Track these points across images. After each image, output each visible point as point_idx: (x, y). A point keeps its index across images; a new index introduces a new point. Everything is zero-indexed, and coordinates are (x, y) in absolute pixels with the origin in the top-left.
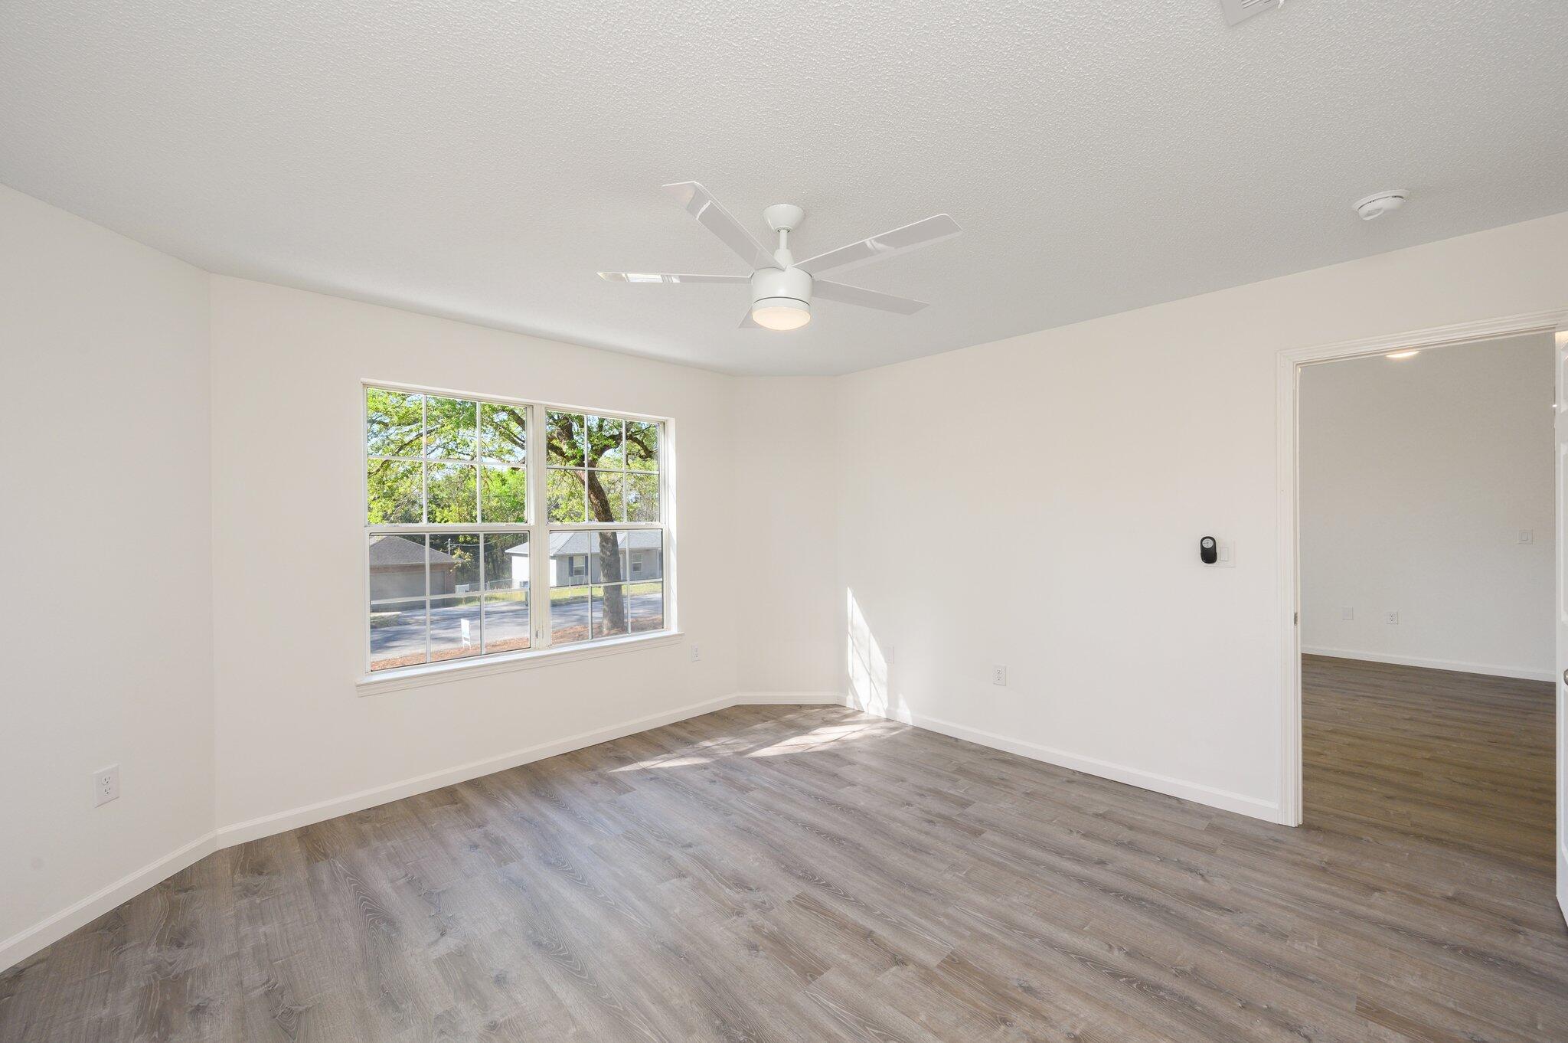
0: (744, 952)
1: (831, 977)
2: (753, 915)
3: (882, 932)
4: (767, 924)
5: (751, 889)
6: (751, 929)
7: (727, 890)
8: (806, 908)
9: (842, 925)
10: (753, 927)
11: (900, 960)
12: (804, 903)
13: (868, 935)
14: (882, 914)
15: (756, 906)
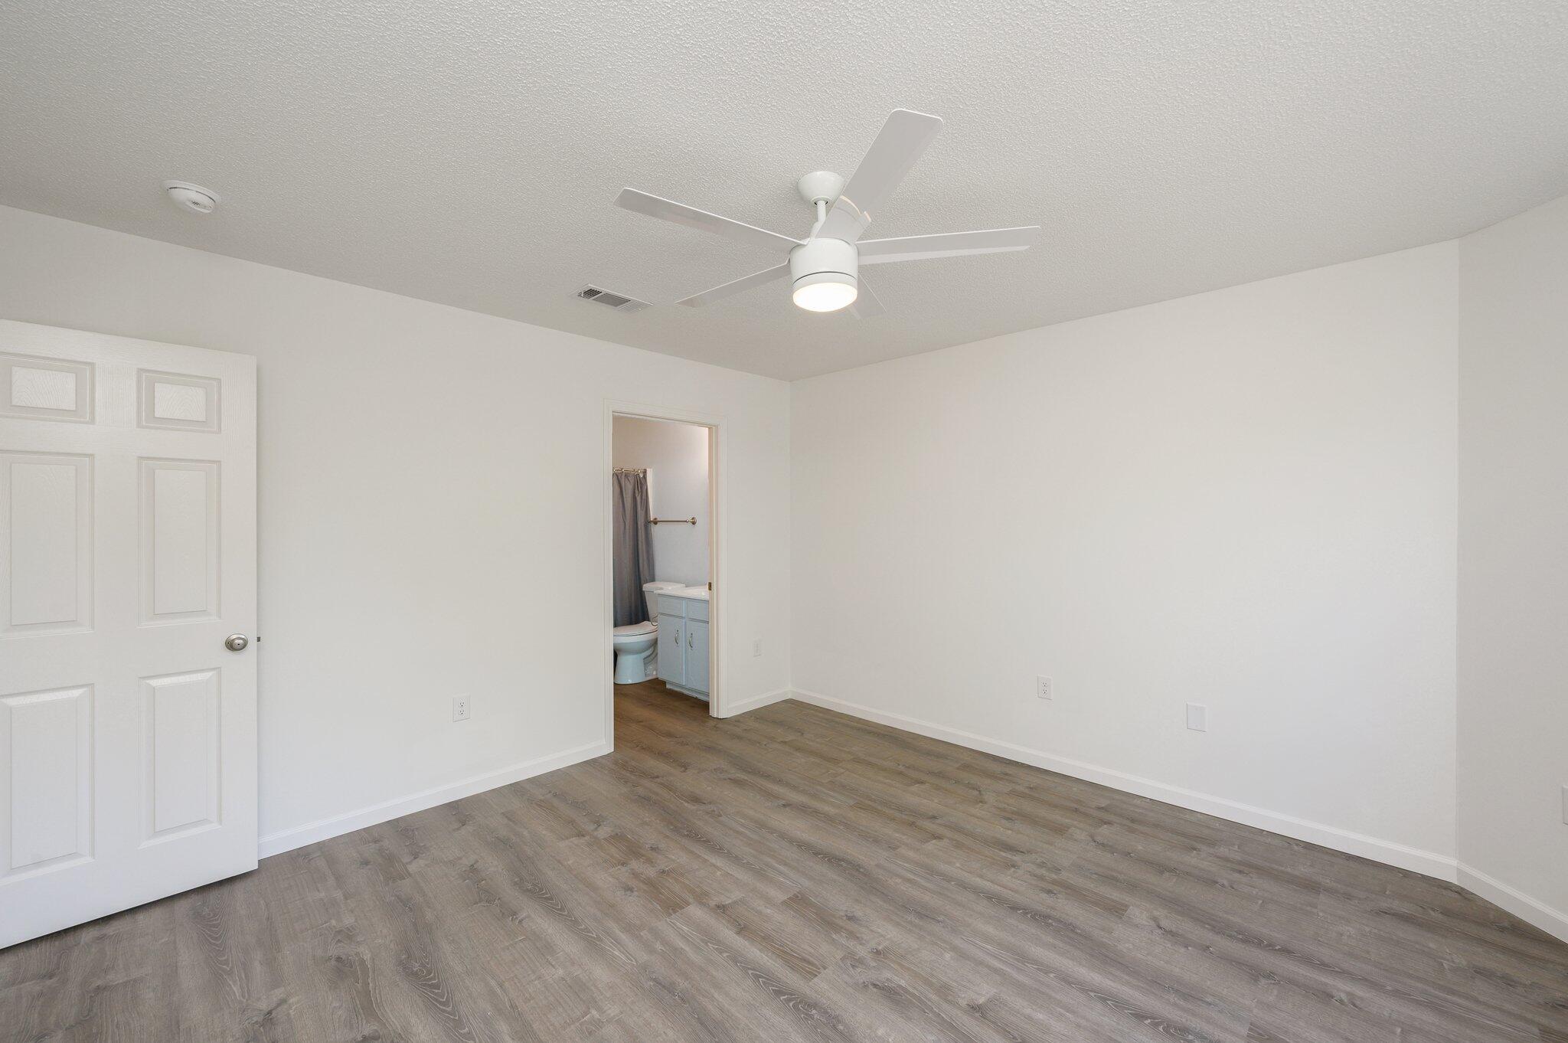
0: (859, 914)
1: (780, 896)
2: (862, 951)
3: (728, 934)
4: (843, 941)
5: (875, 986)
6: (858, 935)
7: (903, 983)
8: (805, 960)
9: (766, 940)
10: (858, 938)
11: (721, 909)
12: (808, 967)
13: (742, 930)
14: (721, 953)
15: (860, 961)
